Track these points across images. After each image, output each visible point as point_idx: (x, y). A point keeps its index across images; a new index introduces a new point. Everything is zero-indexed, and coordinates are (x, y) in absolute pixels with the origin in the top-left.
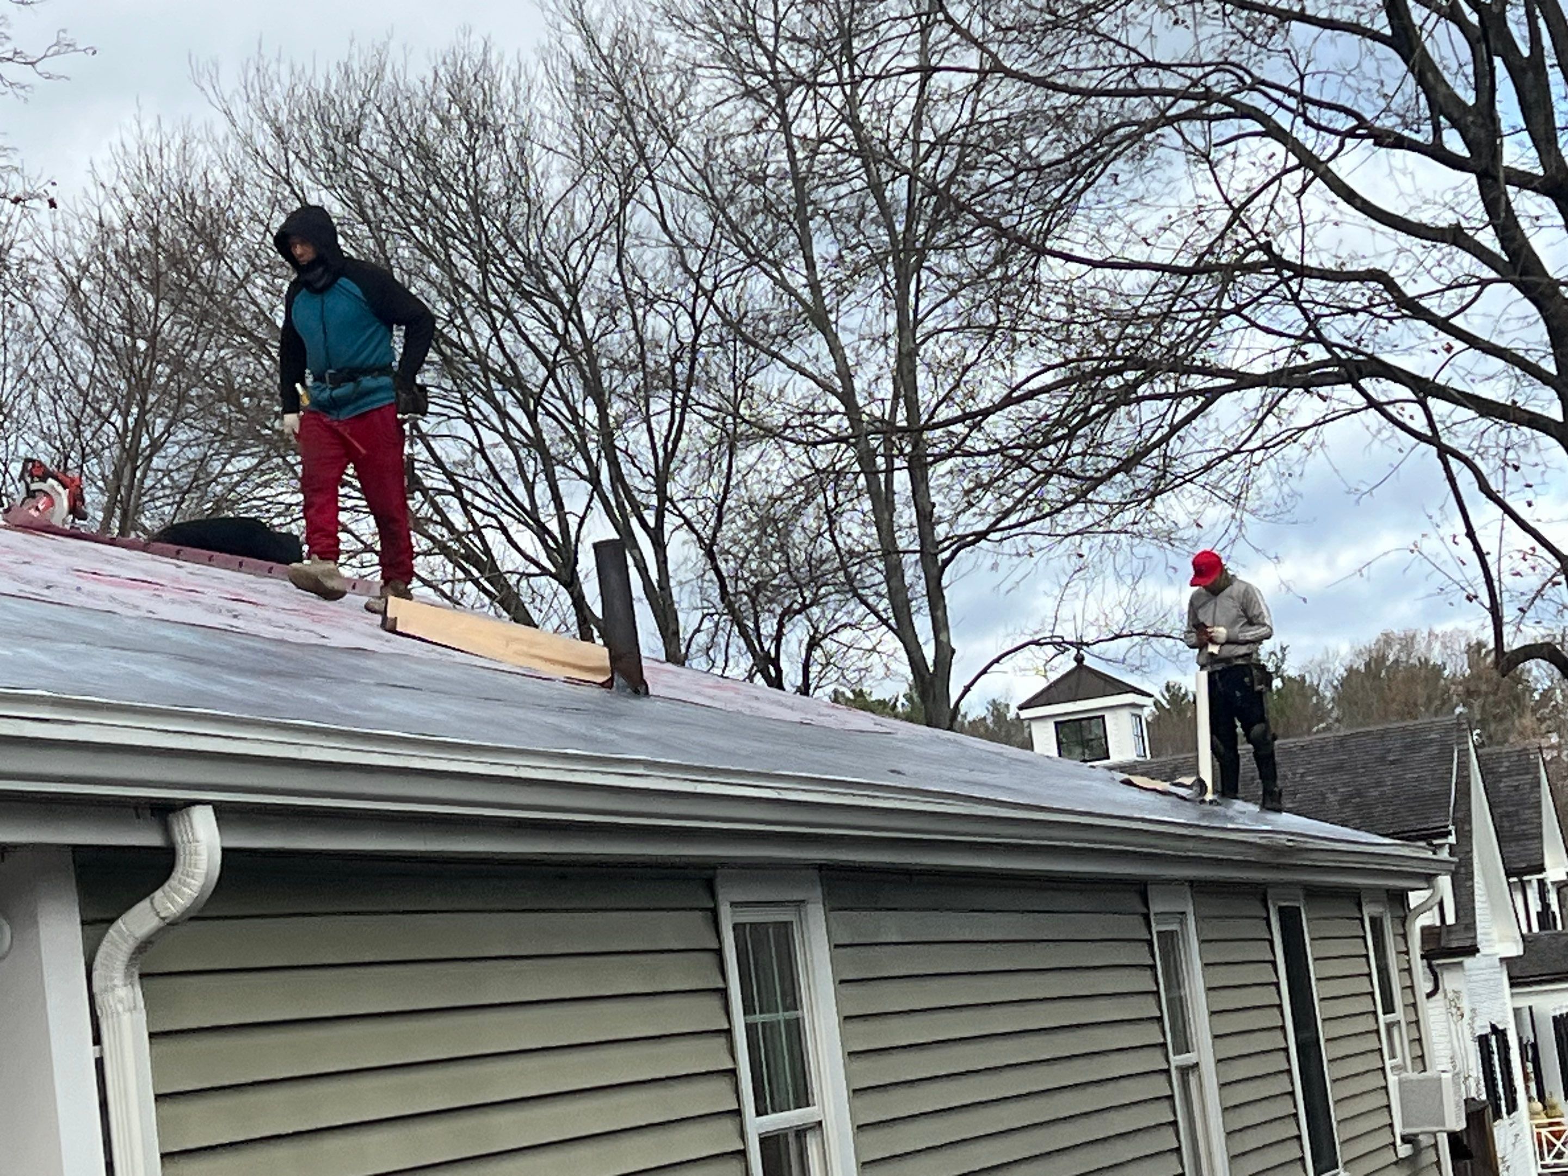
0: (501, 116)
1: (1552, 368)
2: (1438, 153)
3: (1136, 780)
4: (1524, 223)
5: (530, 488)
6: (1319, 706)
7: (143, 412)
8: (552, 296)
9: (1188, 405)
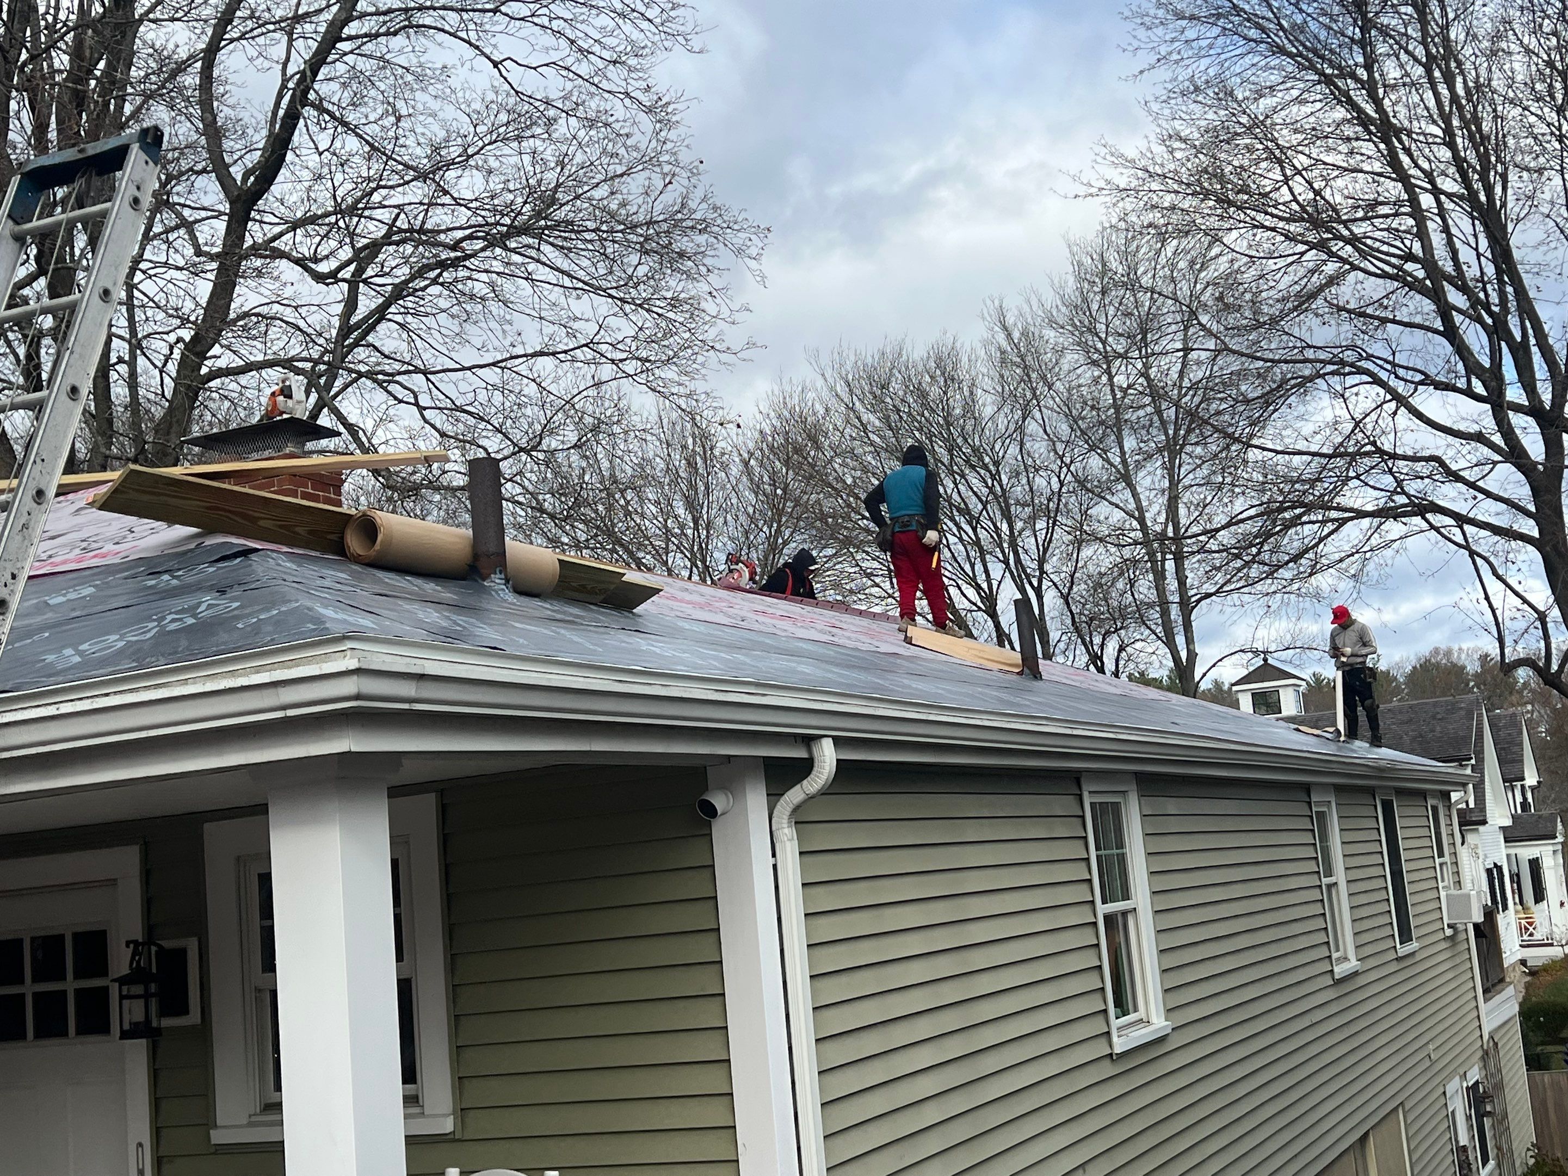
0: (962, 374)
1: (1533, 509)
2: (1469, 393)
3: (1301, 728)
4: (1518, 431)
5: (972, 566)
6: (1398, 686)
7: (779, 526)
8: (986, 467)
9: (1330, 527)
